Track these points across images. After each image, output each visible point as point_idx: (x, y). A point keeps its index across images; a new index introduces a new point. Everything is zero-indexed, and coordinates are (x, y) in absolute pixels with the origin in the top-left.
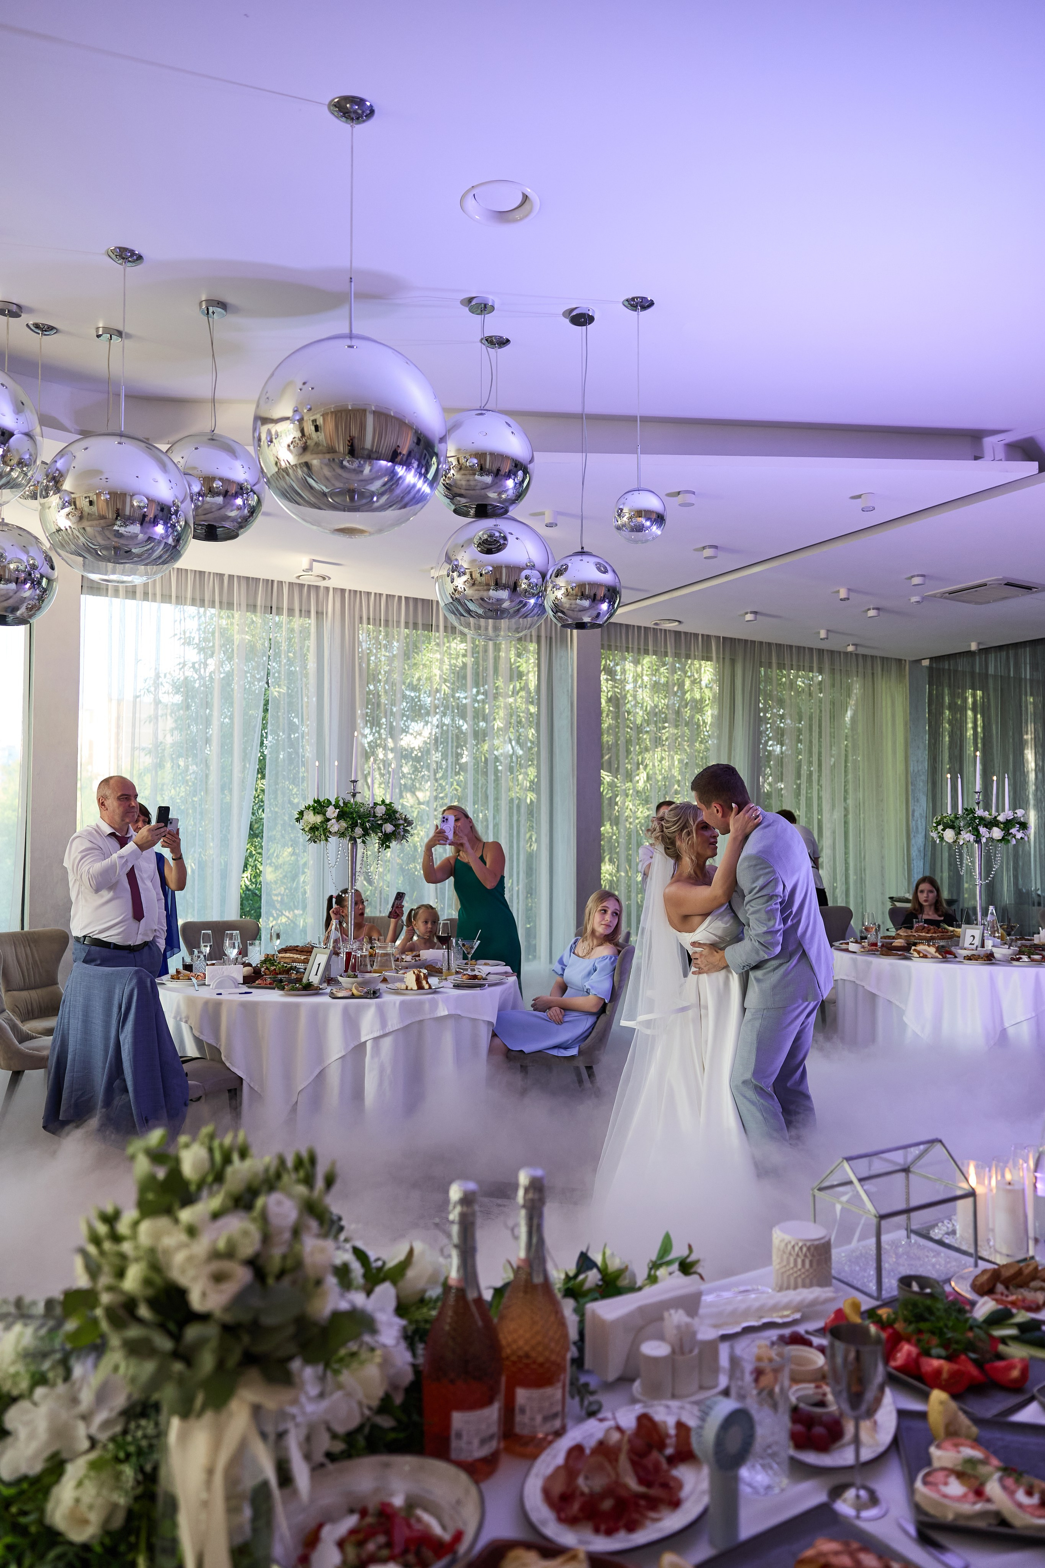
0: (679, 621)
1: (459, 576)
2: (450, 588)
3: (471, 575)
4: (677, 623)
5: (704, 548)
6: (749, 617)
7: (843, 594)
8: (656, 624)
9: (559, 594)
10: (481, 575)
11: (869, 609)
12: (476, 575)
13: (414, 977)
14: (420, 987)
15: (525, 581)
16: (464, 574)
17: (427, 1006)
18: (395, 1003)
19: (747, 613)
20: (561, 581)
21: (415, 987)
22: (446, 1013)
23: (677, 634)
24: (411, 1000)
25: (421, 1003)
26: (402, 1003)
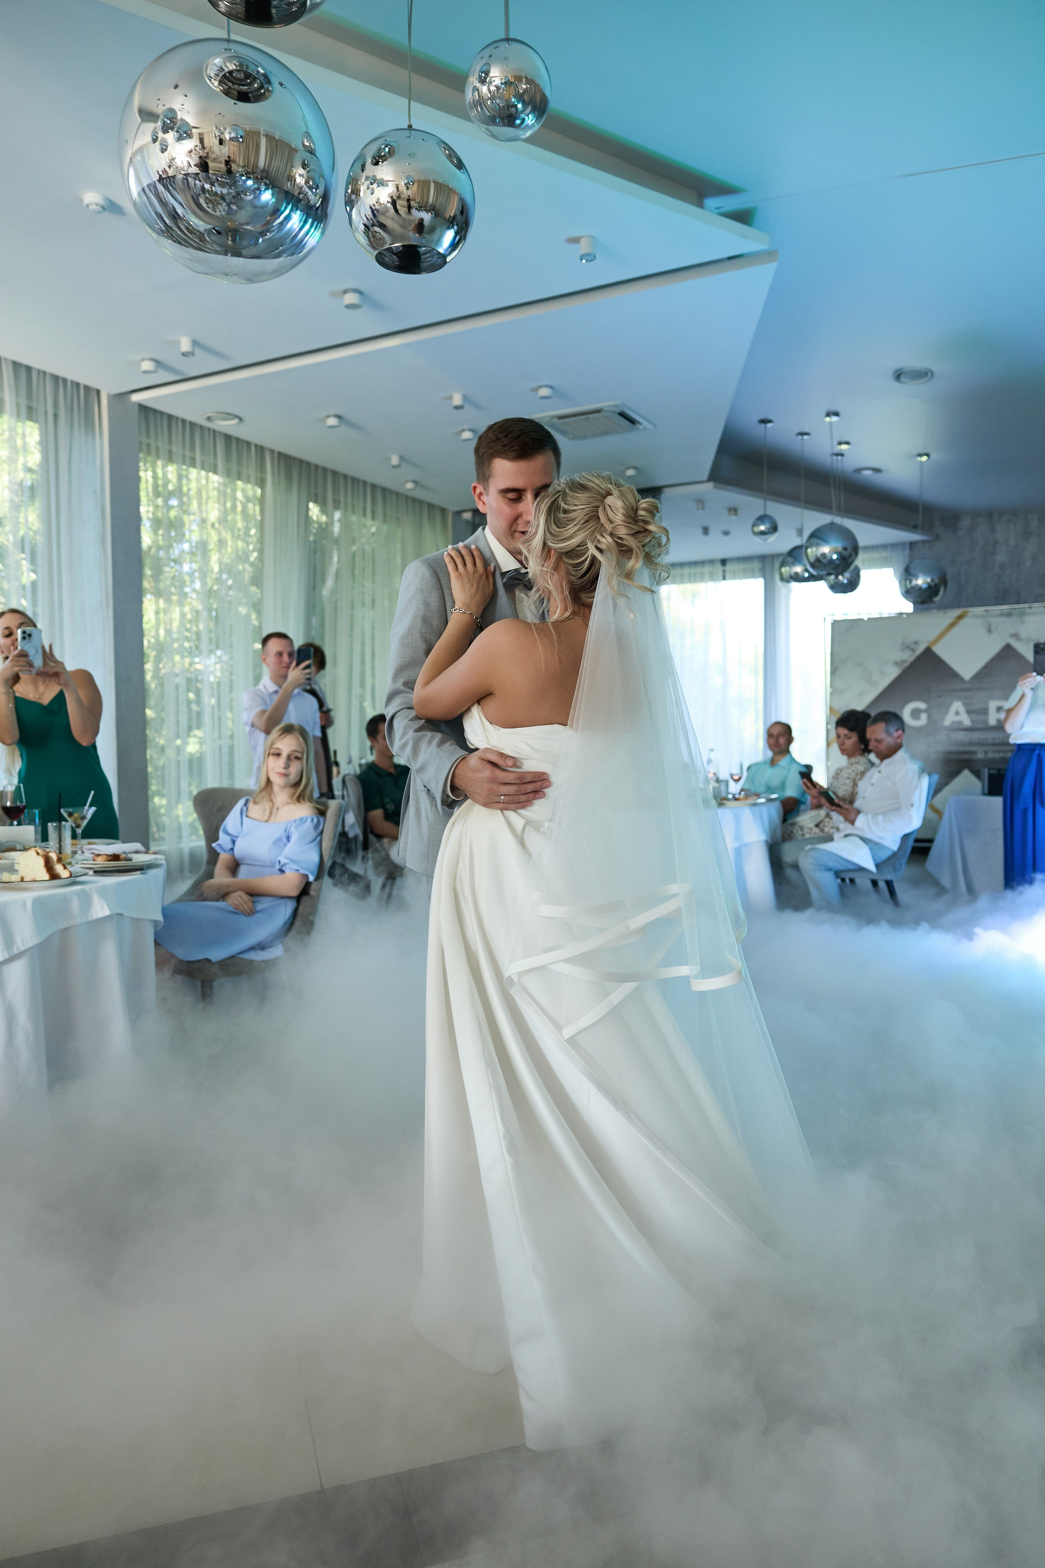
0: (240, 419)
1: (180, 139)
2: (158, 163)
3: (202, 141)
4: (236, 421)
5: (345, 292)
6: (332, 421)
7: (457, 400)
8: (209, 419)
9: (383, 195)
10: (221, 142)
11: (463, 430)
12: (211, 142)
13: (41, 861)
14: (54, 876)
15: (301, 171)
16: (190, 136)
17: (75, 904)
18: (24, 904)
19: (328, 416)
20: (385, 171)
21: (46, 876)
22: (107, 912)
23: (228, 438)
24: (50, 896)
25: (65, 899)
26: (37, 901)
